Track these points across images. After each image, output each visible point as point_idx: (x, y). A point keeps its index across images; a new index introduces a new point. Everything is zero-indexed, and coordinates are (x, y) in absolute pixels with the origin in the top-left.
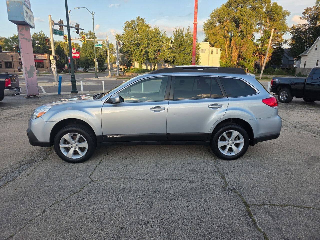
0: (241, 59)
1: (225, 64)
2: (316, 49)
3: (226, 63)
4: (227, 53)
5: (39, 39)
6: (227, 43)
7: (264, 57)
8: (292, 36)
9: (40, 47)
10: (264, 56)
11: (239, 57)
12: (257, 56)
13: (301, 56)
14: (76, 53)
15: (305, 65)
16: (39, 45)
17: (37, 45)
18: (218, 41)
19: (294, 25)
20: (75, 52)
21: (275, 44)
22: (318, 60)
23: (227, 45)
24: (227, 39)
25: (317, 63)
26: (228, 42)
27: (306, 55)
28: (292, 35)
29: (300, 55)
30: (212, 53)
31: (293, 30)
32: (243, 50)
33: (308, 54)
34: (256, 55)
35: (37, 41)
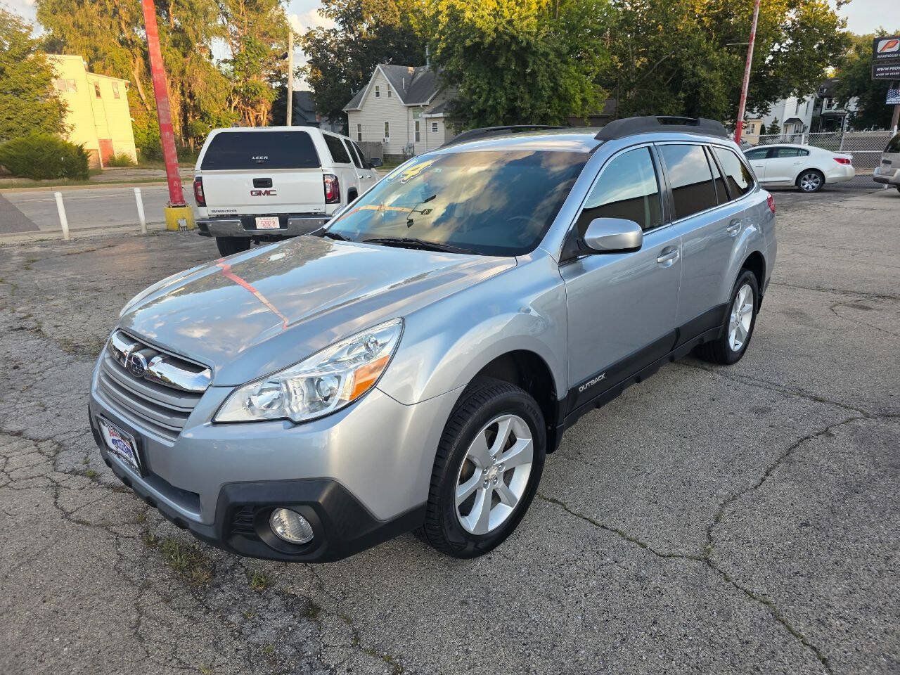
0: (194, 117)
1: (148, 132)
2: (378, 94)
3: (149, 127)
4: (144, 98)
6: (137, 62)
7: (255, 114)
8: (309, 58)
10: (252, 108)
11: (185, 109)
12: (235, 108)
13: (347, 111)
15: (360, 135)
18: (105, 54)
19: (309, 28)
21: (269, 76)
22: (387, 123)
23: (137, 70)
24: (134, 50)
25: (387, 129)
26: (140, 60)
27: (358, 108)
28: (308, 55)
29: (345, 110)
30: (98, 94)
31: (309, 43)
32: (197, 89)
33: (362, 107)
34: (233, 105)
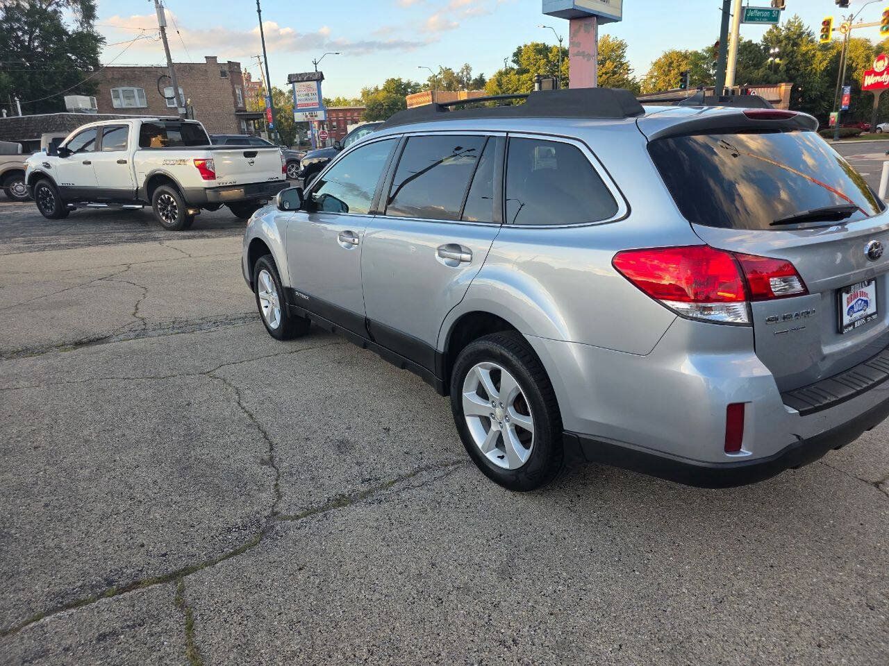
5: (781, 42)
9: (778, 65)
14: (886, 72)
16: (777, 60)
17: (771, 59)
20: (883, 69)
35: (774, 48)
